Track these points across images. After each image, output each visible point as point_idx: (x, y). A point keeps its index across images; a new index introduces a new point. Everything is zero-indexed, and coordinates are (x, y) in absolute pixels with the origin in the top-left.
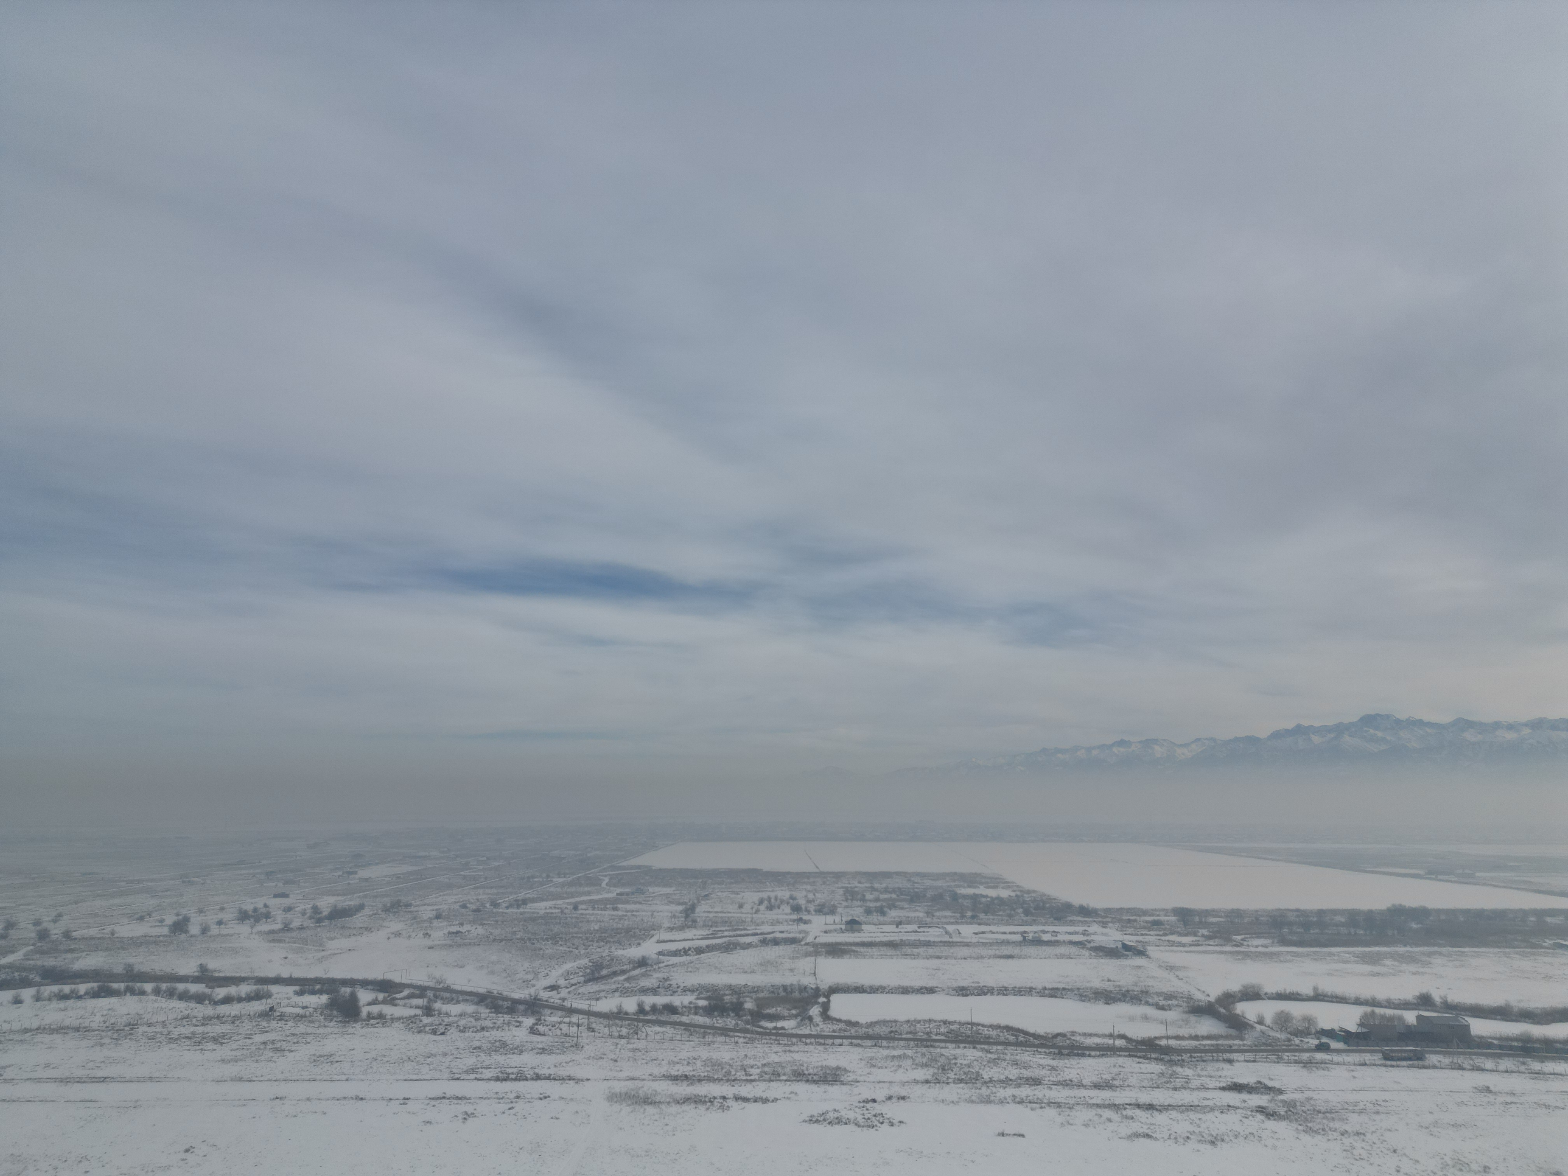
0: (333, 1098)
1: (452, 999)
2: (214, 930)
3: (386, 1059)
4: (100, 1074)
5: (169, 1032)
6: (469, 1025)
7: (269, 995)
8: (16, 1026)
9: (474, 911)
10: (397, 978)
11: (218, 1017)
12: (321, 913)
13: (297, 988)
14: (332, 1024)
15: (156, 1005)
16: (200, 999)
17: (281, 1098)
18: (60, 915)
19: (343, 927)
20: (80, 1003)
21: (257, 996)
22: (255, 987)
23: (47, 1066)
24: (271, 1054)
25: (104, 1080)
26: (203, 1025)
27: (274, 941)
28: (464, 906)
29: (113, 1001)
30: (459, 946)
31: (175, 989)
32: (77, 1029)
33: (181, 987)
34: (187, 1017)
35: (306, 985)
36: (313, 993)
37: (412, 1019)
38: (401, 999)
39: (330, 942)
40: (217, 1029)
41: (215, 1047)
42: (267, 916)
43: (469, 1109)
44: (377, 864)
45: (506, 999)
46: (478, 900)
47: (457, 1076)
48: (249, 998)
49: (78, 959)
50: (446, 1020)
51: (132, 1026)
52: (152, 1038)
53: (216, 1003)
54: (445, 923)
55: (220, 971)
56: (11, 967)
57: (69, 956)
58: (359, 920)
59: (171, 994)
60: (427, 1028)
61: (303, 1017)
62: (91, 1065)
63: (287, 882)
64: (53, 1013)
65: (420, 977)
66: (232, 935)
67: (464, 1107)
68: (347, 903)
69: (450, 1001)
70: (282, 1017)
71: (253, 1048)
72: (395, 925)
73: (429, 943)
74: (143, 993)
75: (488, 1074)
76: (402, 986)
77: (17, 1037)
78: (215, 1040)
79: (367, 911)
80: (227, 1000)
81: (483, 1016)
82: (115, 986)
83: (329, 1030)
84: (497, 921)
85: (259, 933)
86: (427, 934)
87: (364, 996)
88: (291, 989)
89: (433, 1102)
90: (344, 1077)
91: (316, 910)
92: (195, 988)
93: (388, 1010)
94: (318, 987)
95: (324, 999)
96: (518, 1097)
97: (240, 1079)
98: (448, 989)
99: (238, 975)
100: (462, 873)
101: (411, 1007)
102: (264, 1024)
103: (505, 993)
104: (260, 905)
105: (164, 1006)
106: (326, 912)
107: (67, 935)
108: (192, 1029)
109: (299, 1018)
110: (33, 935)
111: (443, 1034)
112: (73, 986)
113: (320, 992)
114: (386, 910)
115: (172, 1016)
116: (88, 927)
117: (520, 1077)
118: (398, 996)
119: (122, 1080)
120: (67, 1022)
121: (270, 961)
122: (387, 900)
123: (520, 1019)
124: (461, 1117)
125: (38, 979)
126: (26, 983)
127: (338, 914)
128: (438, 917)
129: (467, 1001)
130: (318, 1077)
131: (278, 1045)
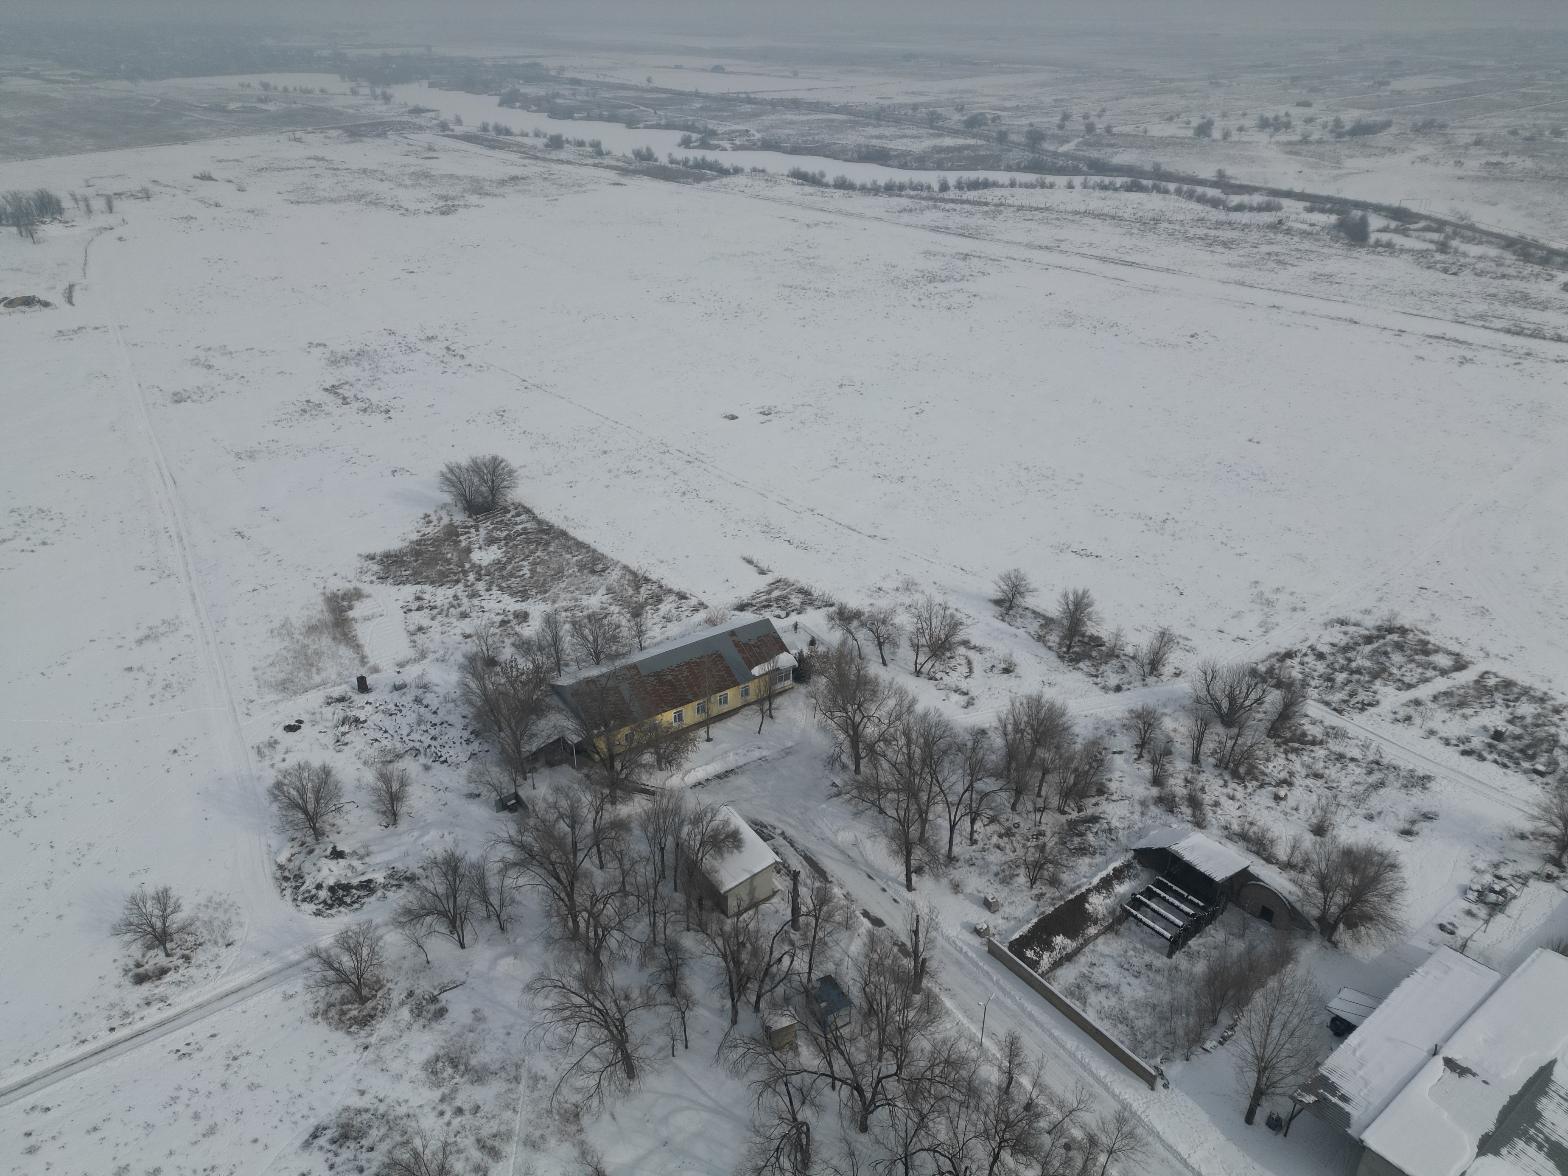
0: (1328, 317)
1: (1474, 239)
2: (1235, 136)
3: (1387, 289)
4: (1129, 259)
5: (1186, 232)
6: (1488, 269)
7: (1279, 208)
8: (1069, 208)
9: (1526, 139)
10: (1414, 207)
11: (1230, 224)
12: (1343, 127)
13: (1308, 204)
14: (1338, 245)
15: (1177, 204)
16: (1215, 203)
17: (1278, 308)
18: (1104, 111)
19: (1364, 145)
20: (1116, 195)
21: (1267, 208)
22: (1266, 198)
23: (1091, 245)
24: (1274, 265)
25: (1132, 264)
26: (1215, 228)
27: (1291, 153)
28: (1514, 133)
29: (1142, 195)
30: (1496, 179)
31: (1194, 191)
32: (1113, 218)
33: (1200, 190)
34: (1202, 219)
35: (1316, 203)
36: (1323, 211)
37: (1423, 253)
38: (1415, 230)
39: (1349, 160)
40: (1228, 234)
41: (1224, 250)
42: (1288, 125)
43: (1469, 354)
44: (1415, 74)
45: (1541, 247)
46: (1534, 125)
47: (1461, 319)
48: (1260, 209)
49: (1116, 153)
50: (1462, 260)
51: (1156, 221)
52: (1172, 234)
53: (1230, 209)
54: (1484, 151)
55: (1236, 179)
56: (1066, 155)
57: (1109, 150)
58: (1383, 139)
59: (1190, 196)
60: (1438, 266)
61: (1309, 234)
62: (1122, 250)
63: (1312, 90)
64: (1096, 201)
65: (1440, 210)
66: (1251, 143)
67: (1462, 351)
68: (1373, 118)
69: (1470, 240)
70: (1288, 231)
71: (1258, 257)
72: (1423, 149)
73: (1460, 172)
74: (1166, 192)
75: (1498, 324)
76: (1418, 217)
77: (1070, 217)
78: (1224, 244)
79: (1394, 129)
80: (1240, 208)
81: (1507, 262)
82: (1145, 182)
83: (1333, 251)
84: (1554, 154)
85: (1277, 143)
86: (1459, 162)
87: (1375, 222)
88: (1301, 205)
89: (1430, 340)
90: (1341, 299)
91: (1338, 123)
92: (1212, 192)
93: (1398, 240)
94: (1328, 206)
95: (1333, 219)
96: (1529, 354)
97: (1243, 284)
98: (1471, 227)
99: (1252, 184)
100: (1522, 90)
101: (1425, 241)
102: (1272, 235)
103: (1542, 241)
104: (1282, 113)
105: (1184, 206)
106: (1348, 127)
107: (1108, 130)
108: (1206, 231)
109: (1305, 234)
110: (1083, 128)
111: (1455, 274)
112: (1112, 179)
113: (1331, 211)
114: (1417, 130)
115: (1189, 217)
116: (1126, 124)
117: (1537, 334)
118: (1412, 227)
119: (1145, 267)
120: (1106, 211)
121: (1285, 173)
122: (1419, 119)
123: (1554, 272)
124: (1457, 360)
125: (1085, 168)
126: (1076, 171)
127: (1362, 130)
128: (1477, 143)
129: (1491, 243)
130: (1316, 294)
131: (1282, 258)
